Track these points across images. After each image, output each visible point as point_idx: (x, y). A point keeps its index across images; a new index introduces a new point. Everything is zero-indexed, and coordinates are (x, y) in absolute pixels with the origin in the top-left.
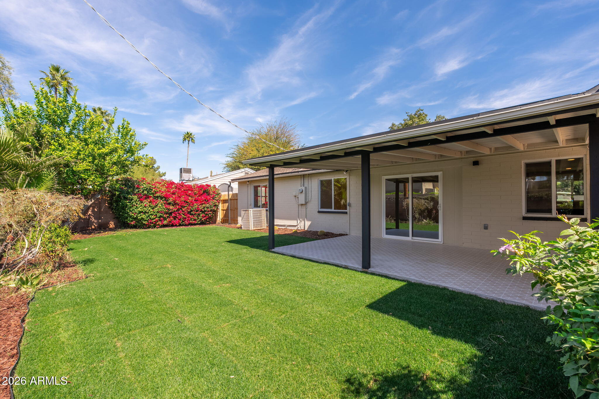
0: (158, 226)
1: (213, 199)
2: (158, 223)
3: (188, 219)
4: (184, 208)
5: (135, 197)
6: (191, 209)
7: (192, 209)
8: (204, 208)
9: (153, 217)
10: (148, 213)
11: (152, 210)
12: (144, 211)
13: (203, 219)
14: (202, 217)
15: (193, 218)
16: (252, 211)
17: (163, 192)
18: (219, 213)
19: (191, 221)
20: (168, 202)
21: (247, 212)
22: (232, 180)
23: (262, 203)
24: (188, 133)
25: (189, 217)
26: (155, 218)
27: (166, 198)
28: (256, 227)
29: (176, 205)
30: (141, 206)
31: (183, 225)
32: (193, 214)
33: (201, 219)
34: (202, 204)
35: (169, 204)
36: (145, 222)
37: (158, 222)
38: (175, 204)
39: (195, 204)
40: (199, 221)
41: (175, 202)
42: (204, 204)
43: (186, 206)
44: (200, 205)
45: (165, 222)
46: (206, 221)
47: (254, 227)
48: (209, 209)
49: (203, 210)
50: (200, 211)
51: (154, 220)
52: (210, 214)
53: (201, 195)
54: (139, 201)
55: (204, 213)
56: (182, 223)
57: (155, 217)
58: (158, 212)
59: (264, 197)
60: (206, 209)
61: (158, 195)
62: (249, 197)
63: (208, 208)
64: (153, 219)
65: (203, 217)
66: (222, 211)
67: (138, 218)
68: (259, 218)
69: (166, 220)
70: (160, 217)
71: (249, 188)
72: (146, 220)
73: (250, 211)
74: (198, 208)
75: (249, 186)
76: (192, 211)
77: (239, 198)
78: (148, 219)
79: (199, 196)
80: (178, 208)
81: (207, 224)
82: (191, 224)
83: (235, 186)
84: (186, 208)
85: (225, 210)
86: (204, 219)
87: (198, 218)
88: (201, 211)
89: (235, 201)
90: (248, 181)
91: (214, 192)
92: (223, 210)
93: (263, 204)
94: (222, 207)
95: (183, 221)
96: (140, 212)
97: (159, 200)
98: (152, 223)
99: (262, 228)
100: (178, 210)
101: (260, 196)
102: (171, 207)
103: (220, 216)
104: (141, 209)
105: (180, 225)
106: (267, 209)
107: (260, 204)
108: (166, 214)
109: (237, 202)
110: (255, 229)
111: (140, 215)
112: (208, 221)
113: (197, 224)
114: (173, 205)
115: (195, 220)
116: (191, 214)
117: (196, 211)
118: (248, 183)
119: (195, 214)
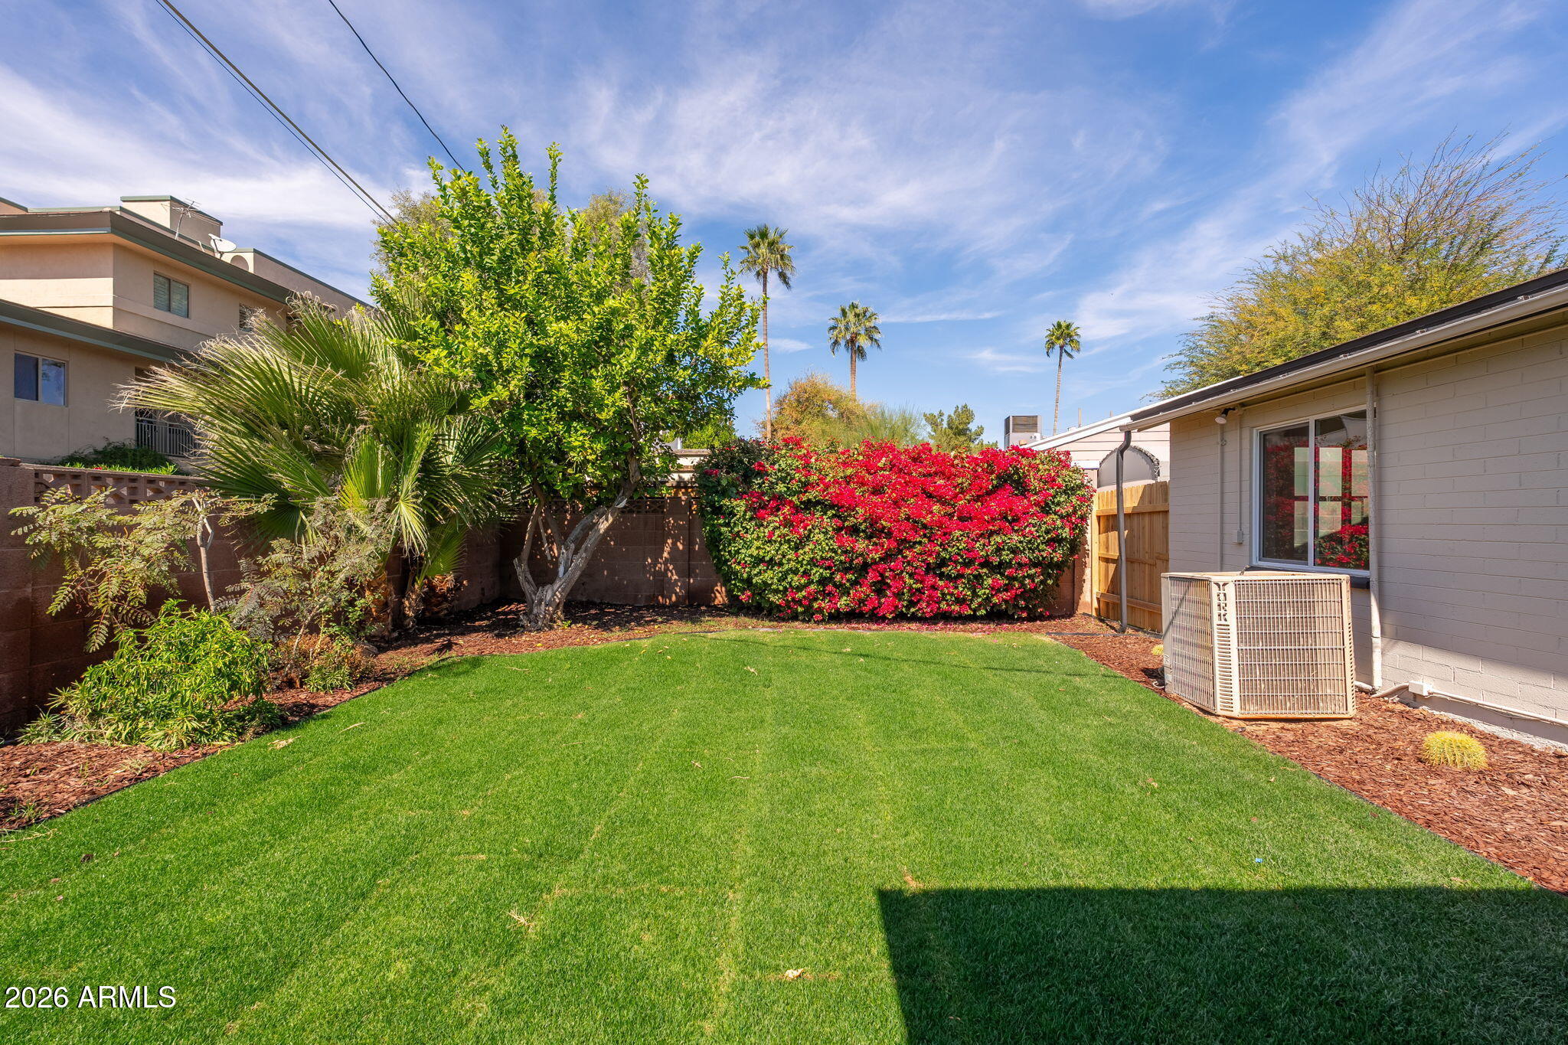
0: (820, 617)
1: (1046, 509)
2: (816, 605)
3: (929, 596)
4: (910, 548)
5: (740, 506)
6: (938, 553)
7: (943, 554)
8: (999, 550)
9: (796, 580)
10: (780, 564)
11: (791, 555)
12: (767, 559)
13: (995, 600)
14: (992, 588)
15: (952, 594)
16: (1230, 590)
17: (827, 486)
18: (1088, 571)
19: (943, 606)
20: (846, 524)
21: (1194, 593)
22: (1134, 417)
23: (1323, 531)
24: (1059, 325)
25: (934, 587)
26: (806, 586)
27: (838, 507)
28: (1271, 701)
29: (879, 538)
30: (758, 538)
31: (914, 618)
32: (949, 577)
33: (988, 599)
34: (992, 533)
35: (854, 530)
36: (774, 599)
37: (816, 599)
38: (874, 532)
39: (958, 533)
40: (980, 605)
41: (873, 521)
42: (997, 533)
43: (920, 543)
44: (982, 535)
45: (843, 603)
46: (1016, 606)
47: (1244, 700)
48: (1023, 558)
49: (996, 560)
50: (983, 565)
51: (804, 593)
52: (1031, 577)
53: (989, 493)
54: (751, 519)
55: (1002, 575)
56: (908, 607)
57: (803, 581)
58: (813, 562)
59: (1334, 499)
60: (1006, 556)
61: (812, 495)
62: (1232, 498)
63: (1014, 551)
64: (799, 588)
65: (996, 590)
66: (1103, 564)
67: (754, 581)
68: (1294, 638)
69: (849, 594)
70: (823, 581)
71: (1232, 447)
72: (777, 591)
73: (1215, 589)
74: (969, 550)
75: (1232, 437)
76: (943, 563)
77: (1176, 506)
78: (785, 588)
79: (978, 498)
80: (889, 549)
81: (1021, 620)
82: (947, 618)
83: (1157, 442)
84: (918, 549)
85: (1113, 561)
86: (1006, 601)
87: (975, 594)
88: (986, 563)
89: (1158, 520)
90: (1226, 411)
91: (1051, 481)
92: (1107, 560)
93: (1330, 538)
94: (1103, 548)
95: (912, 604)
96: (759, 560)
97: (818, 514)
98: (799, 602)
99: (1311, 714)
100: (887, 557)
101: (1305, 499)
102: (861, 545)
103: (1093, 585)
104: (758, 548)
105: (901, 618)
106: (1361, 573)
107: (1304, 535)
108: (846, 570)
109: (1166, 528)
110: (1253, 711)
111: (757, 570)
112: (1023, 609)
113: (973, 618)
114: (869, 538)
115: (961, 601)
116: (941, 576)
117: (966, 565)
118: (1220, 420)
119: (961, 576)
